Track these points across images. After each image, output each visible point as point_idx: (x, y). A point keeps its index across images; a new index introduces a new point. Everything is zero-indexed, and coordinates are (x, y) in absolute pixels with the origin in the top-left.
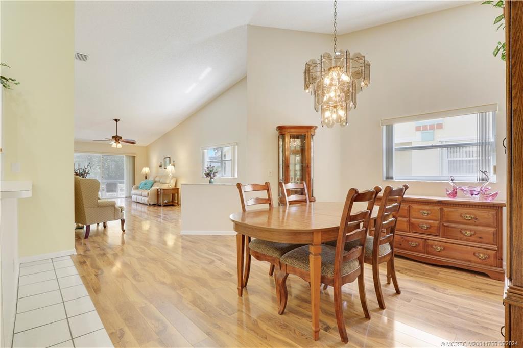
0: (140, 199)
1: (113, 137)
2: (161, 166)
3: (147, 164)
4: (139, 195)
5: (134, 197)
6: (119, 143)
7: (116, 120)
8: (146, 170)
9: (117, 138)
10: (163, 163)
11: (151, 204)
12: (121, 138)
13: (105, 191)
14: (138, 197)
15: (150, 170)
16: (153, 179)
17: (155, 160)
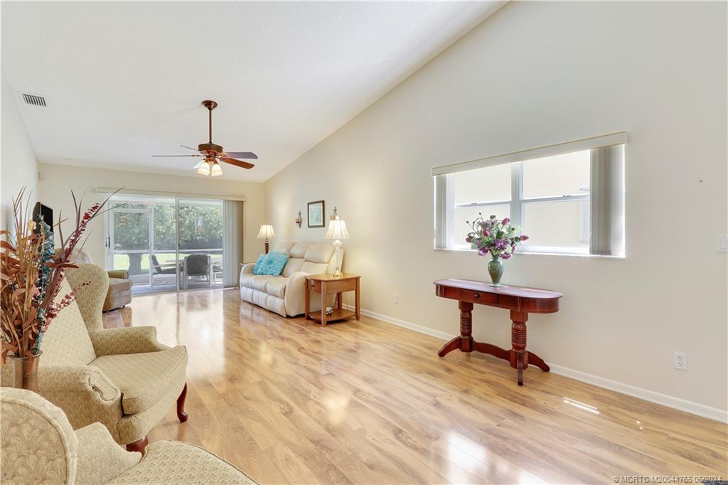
0: (260, 298)
1: (202, 147)
2: (299, 222)
3: (267, 218)
4: (257, 289)
5: (245, 293)
6: (216, 162)
7: (209, 105)
8: (266, 230)
9: (210, 151)
10: (304, 216)
11: (293, 314)
12: (220, 149)
13: (185, 271)
14: (256, 293)
15: (274, 228)
16: (283, 250)
17: (284, 209)
